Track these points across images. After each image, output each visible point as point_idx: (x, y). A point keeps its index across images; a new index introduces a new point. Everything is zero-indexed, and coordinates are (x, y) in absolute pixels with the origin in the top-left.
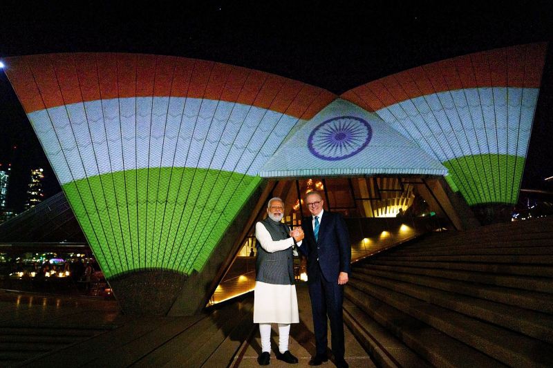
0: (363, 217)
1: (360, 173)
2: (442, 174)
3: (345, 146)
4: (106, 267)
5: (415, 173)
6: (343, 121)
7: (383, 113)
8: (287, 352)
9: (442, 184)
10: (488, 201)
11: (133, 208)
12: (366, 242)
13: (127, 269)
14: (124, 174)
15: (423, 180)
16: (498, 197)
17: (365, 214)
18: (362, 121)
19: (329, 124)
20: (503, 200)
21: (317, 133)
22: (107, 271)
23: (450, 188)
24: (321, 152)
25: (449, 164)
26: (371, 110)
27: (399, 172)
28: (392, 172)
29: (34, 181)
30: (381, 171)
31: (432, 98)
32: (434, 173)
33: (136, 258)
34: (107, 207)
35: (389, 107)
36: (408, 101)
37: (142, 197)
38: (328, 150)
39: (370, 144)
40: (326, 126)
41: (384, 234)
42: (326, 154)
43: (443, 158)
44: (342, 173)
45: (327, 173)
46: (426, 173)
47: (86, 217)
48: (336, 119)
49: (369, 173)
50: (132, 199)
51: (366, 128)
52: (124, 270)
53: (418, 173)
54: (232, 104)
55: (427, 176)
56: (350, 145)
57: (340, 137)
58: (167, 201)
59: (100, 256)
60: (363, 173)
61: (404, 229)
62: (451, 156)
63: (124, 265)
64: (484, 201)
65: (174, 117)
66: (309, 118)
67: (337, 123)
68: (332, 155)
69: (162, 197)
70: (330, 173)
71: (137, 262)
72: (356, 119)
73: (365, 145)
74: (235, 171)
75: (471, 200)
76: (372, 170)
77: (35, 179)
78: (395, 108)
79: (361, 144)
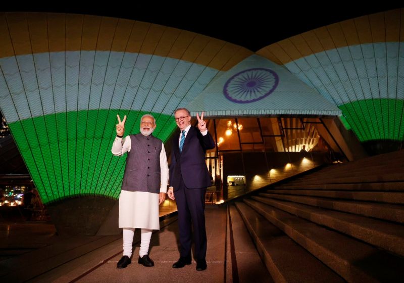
0: (276, 151)
1: (265, 113)
2: (337, 114)
3: (254, 92)
4: (44, 194)
5: (312, 114)
6: (254, 72)
7: (290, 66)
8: (146, 257)
9: (336, 124)
10: (377, 138)
11: (72, 144)
12: (273, 172)
13: (63, 195)
14: (67, 115)
15: (320, 119)
16: (387, 135)
17: (277, 149)
18: (271, 72)
19: (243, 74)
20: (391, 137)
21: (232, 82)
22: (45, 197)
23: (343, 126)
24: (234, 97)
25: (344, 108)
26: (280, 63)
27: (298, 113)
28: (293, 113)
29: (4, 127)
30: (283, 112)
31: (333, 53)
32: (330, 114)
33: (72, 185)
34: (49, 142)
35: (296, 61)
36: (312, 56)
37: (81, 134)
38: (240, 95)
39: (276, 90)
40: (240, 76)
41: (288, 166)
42: (238, 98)
43: (339, 101)
44: (250, 113)
45: (237, 114)
46: (322, 114)
47: (29, 151)
48: (249, 70)
49: (273, 113)
50: (72, 135)
51: (274, 77)
52: (60, 196)
53: (315, 114)
54: (163, 58)
55: (324, 116)
56: (258, 91)
57: (251, 85)
58: (102, 137)
59: (40, 185)
60: (268, 113)
61: (306, 162)
62: (346, 100)
63: (61, 191)
64: (374, 137)
65: (113, 68)
66: (227, 70)
67: (250, 73)
68: (243, 99)
69: (99, 134)
70: (240, 114)
71: (72, 189)
72: (267, 70)
73: (271, 91)
74: (163, 113)
75: (363, 138)
76: (276, 111)
77: (6, 125)
78: (301, 61)
79: (268, 90)
